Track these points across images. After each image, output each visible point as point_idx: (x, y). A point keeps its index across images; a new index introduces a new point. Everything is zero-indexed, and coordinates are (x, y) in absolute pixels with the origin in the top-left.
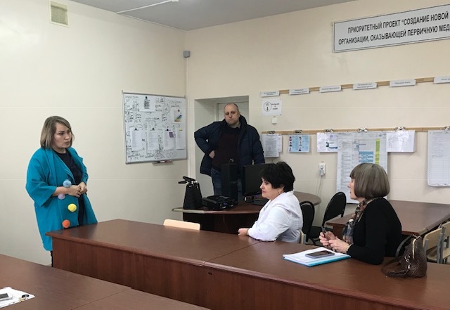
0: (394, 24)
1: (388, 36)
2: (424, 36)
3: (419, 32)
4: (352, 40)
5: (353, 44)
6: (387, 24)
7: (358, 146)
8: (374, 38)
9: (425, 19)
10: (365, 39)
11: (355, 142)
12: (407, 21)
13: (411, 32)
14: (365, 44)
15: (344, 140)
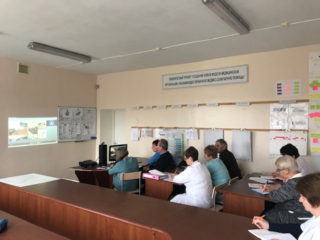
0: (188, 77)
1: (186, 83)
2: (201, 84)
3: (199, 82)
5: (171, 86)
8: (180, 83)
10: (176, 84)
12: (194, 76)
13: (196, 82)
14: (176, 86)
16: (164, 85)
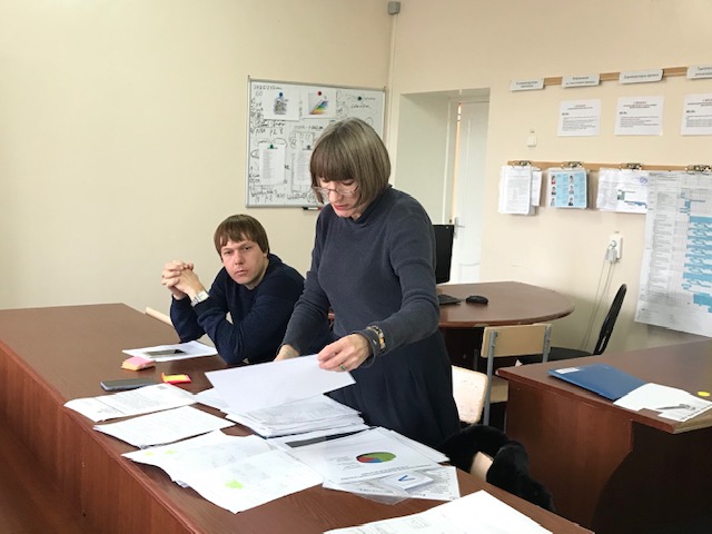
7: (688, 205)
11: (682, 195)
15: (662, 189)
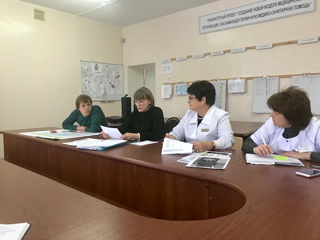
0: (232, 15)
1: (229, 22)
2: (250, 21)
3: (247, 18)
4: (210, 27)
5: (210, 28)
6: (229, 15)
8: (222, 24)
9: (250, 11)
10: (217, 25)
12: (240, 13)
13: (243, 19)
14: (217, 28)
16: (201, 28)
